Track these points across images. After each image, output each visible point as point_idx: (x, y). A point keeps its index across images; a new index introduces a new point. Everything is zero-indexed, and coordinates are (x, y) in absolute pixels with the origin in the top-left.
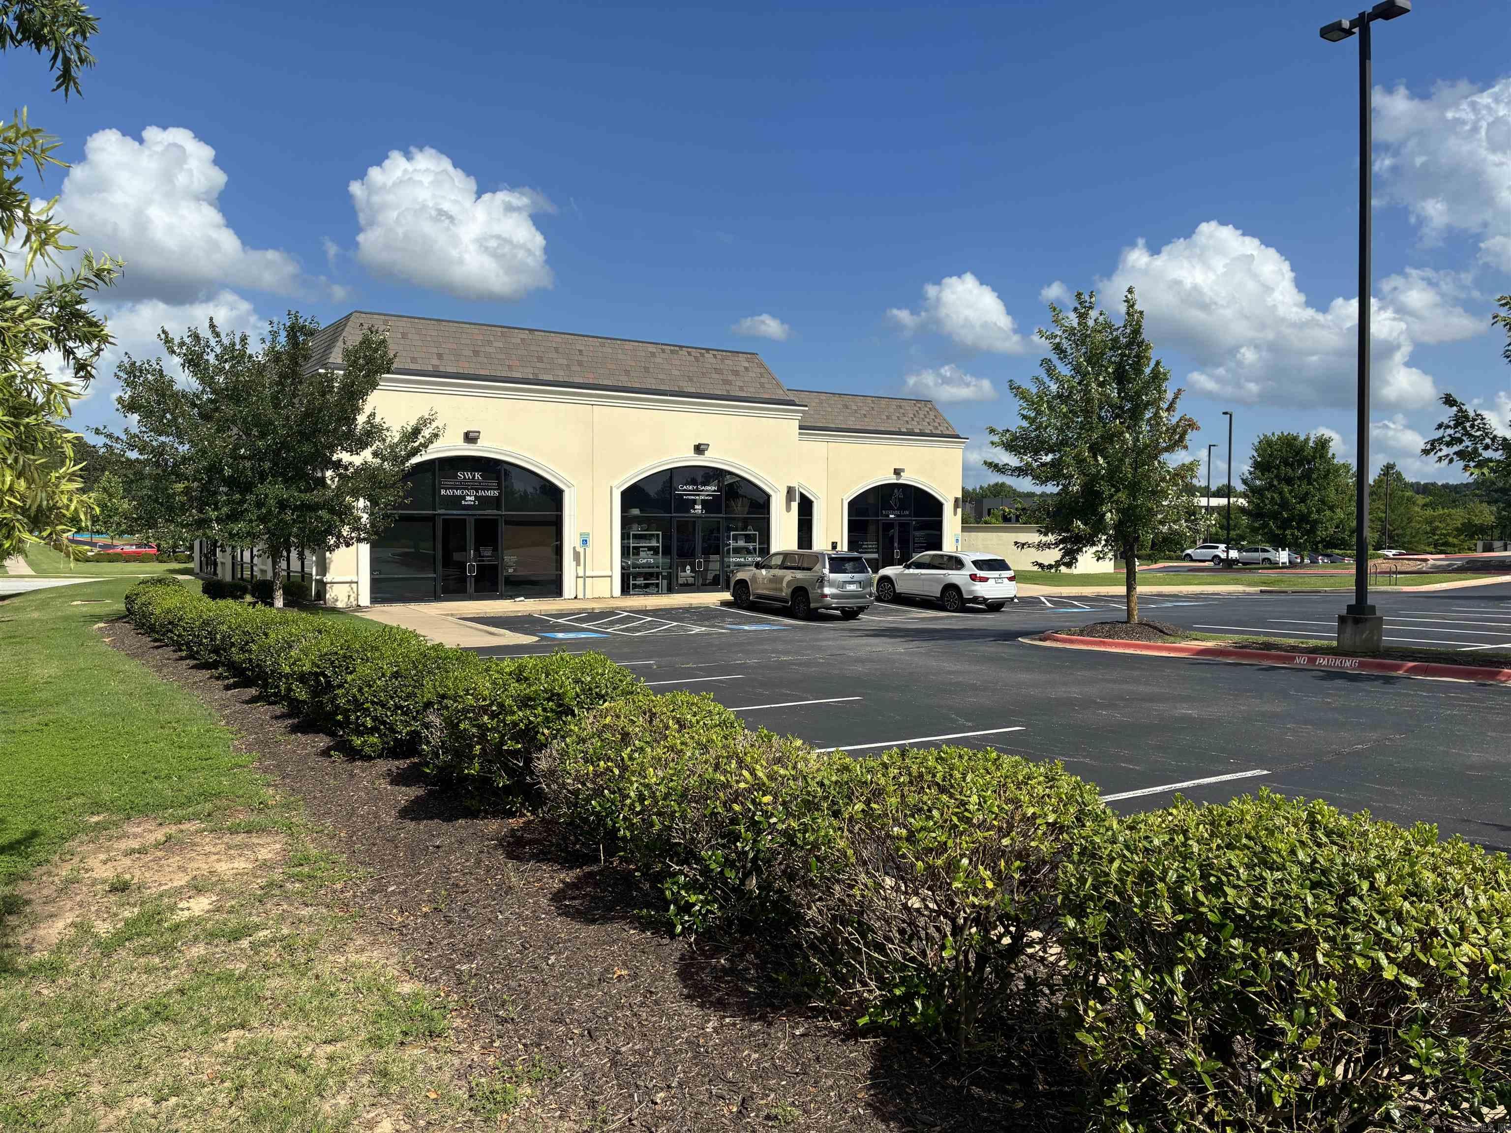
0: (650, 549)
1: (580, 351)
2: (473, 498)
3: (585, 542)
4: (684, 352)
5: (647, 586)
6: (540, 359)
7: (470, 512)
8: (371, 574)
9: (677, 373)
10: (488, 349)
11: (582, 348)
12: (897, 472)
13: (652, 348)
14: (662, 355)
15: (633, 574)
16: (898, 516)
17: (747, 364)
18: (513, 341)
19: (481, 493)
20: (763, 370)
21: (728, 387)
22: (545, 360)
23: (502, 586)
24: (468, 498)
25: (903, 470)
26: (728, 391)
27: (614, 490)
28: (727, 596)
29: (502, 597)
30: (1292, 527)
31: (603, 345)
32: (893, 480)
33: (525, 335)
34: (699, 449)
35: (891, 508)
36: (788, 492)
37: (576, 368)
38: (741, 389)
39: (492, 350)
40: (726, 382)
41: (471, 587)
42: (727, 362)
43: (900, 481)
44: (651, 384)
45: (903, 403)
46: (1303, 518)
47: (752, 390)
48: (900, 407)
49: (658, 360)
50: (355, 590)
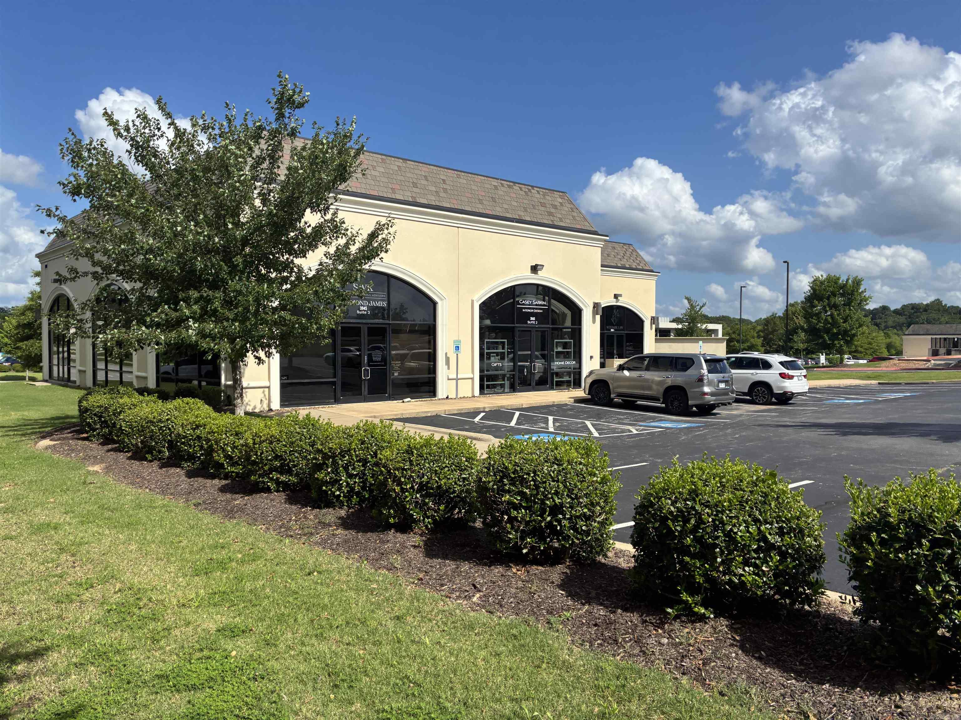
0: (497, 354)
1: (444, 180)
2: (365, 308)
3: (457, 348)
4: (516, 187)
5: (494, 386)
6: (415, 185)
7: (364, 321)
8: (281, 379)
9: (515, 204)
10: (373, 173)
11: (444, 178)
12: (616, 296)
13: (495, 182)
14: (503, 189)
15: (487, 376)
16: (616, 330)
17: (560, 200)
18: (392, 167)
19: (373, 304)
20: (572, 206)
21: (552, 218)
22: (419, 186)
23: (389, 389)
24: (362, 308)
25: (621, 295)
26: (552, 221)
27: (475, 302)
28: (580, 393)
29: (391, 398)
30: (838, 339)
31: (458, 177)
32: (613, 302)
33: (400, 163)
34: (535, 269)
35: (612, 325)
36: (594, 307)
37: (442, 194)
38: (561, 220)
39: (376, 174)
40: (550, 214)
41: (365, 390)
42: (547, 197)
43: (618, 304)
44: (498, 211)
45: (616, 245)
46: (845, 332)
47: (568, 221)
48: (614, 248)
49: (501, 193)
50: (267, 393)
